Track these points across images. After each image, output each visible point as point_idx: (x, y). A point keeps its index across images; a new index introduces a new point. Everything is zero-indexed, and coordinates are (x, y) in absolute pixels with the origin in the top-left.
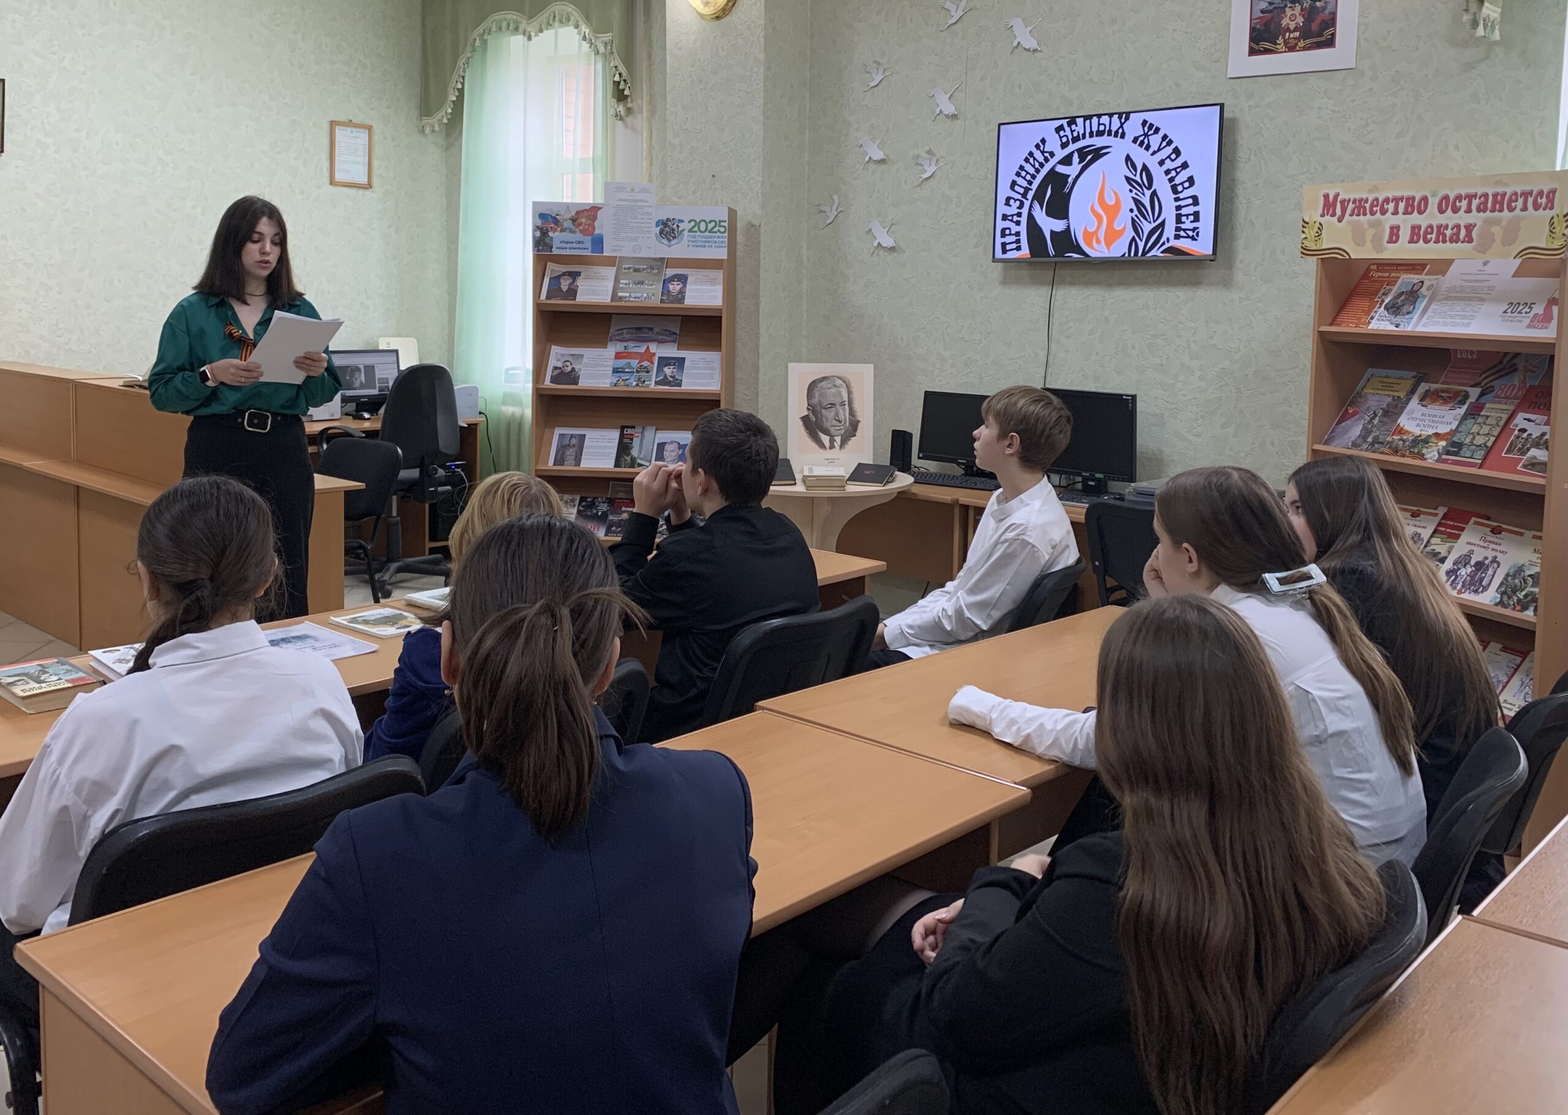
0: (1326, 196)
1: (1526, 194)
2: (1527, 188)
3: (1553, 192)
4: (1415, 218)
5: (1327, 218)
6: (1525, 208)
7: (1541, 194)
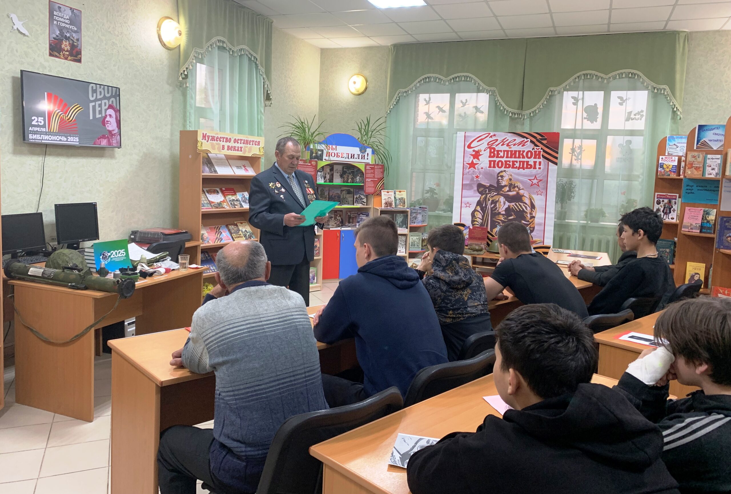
0: (203, 134)
1: (253, 141)
2: (253, 140)
3: (259, 142)
4: (228, 144)
5: (204, 141)
6: (253, 145)
7: (256, 141)
